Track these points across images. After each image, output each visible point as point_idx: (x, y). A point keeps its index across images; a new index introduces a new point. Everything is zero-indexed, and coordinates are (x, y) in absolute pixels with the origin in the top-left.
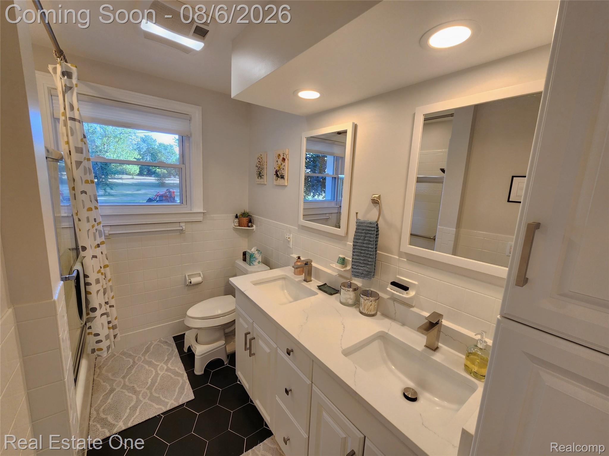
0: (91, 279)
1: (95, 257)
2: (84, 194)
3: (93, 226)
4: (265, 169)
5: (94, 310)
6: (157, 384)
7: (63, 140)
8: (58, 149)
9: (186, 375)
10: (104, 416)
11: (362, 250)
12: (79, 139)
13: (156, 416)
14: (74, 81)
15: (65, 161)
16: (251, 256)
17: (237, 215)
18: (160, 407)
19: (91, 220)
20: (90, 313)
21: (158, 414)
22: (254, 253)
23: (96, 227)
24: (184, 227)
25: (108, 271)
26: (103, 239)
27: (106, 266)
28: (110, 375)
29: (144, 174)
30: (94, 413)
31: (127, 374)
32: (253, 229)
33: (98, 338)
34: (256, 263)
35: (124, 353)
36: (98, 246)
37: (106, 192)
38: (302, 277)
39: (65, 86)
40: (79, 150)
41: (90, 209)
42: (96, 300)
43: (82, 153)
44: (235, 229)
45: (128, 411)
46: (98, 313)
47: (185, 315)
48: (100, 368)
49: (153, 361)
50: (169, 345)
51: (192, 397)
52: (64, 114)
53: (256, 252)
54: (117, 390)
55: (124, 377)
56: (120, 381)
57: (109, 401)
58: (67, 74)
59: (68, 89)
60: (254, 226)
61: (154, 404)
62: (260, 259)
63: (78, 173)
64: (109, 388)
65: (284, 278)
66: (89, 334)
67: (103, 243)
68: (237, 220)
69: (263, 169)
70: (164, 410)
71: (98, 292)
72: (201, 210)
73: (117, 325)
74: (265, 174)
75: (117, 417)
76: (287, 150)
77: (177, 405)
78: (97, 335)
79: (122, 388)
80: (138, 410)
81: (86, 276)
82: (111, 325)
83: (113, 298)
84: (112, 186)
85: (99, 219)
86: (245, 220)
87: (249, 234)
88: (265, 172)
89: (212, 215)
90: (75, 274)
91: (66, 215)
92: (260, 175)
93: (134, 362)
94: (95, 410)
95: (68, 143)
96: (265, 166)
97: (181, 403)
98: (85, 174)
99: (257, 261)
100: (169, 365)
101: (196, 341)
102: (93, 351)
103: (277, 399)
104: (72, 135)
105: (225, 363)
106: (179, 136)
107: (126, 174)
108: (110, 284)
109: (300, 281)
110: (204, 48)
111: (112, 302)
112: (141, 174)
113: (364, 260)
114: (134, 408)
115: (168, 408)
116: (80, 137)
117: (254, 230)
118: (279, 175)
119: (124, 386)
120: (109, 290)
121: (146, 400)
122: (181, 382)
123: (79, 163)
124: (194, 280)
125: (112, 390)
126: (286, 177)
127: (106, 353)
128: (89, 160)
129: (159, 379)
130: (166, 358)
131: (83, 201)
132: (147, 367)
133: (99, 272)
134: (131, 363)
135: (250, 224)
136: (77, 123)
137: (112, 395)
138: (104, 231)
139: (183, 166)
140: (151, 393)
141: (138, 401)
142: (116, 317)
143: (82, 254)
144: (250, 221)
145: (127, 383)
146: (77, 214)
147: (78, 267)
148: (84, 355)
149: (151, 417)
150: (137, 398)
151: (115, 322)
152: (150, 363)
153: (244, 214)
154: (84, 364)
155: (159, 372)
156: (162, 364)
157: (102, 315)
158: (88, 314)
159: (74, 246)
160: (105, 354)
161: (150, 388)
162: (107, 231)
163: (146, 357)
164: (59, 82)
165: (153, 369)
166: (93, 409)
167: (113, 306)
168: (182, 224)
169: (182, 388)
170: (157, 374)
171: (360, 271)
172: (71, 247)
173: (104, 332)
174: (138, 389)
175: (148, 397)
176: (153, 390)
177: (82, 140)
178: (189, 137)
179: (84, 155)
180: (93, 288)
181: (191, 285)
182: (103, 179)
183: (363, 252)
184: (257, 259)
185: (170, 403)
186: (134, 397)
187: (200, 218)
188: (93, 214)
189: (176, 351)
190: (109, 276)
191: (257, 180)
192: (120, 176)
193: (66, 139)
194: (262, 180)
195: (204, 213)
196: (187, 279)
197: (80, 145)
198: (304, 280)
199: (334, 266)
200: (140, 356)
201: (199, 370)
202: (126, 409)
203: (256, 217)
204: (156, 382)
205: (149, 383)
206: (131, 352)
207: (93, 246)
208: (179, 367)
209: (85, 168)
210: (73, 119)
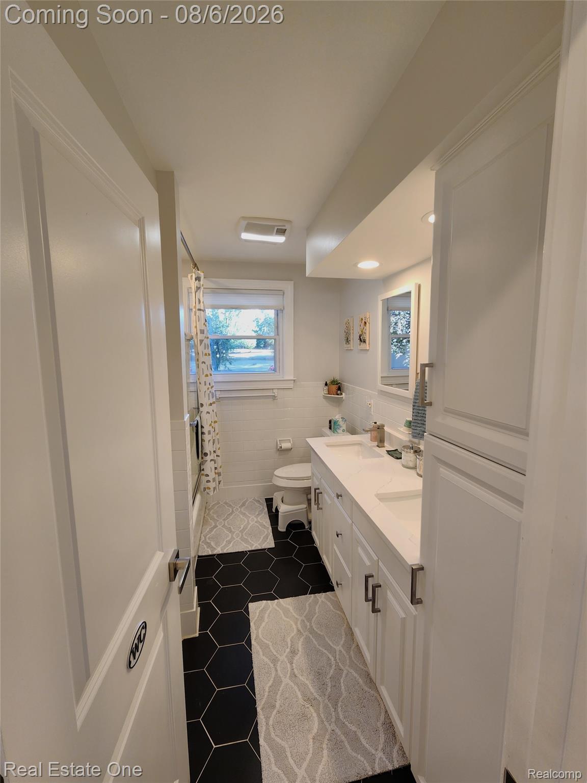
0: (205, 430)
1: (208, 413)
2: (203, 364)
3: (208, 389)
4: (352, 334)
5: (206, 454)
6: (247, 530)
7: (193, 325)
8: (191, 333)
9: (270, 528)
10: (209, 542)
11: (420, 410)
12: (203, 323)
13: (243, 551)
14: (202, 282)
15: (194, 341)
16: (336, 422)
17: (326, 382)
18: (248, 546)
19: (208, 384)
20: (204, 457)
21: (245, 550)
22: (338, 421)
23: (210, 389)
24: (276, 393)
25: (216, 425)
26: (214, 400)
27: (215, 422)
28: (215, 516)
29: (261, 347)
30: (203, 538)
31: (227, 518)
32: (342, 397)
33: (208, 478)
34: (340, 431)
35: (226, 503)
36: (211, 404)
37: (226, 367)
38: (376, 443)
39: (197, 287)
40: (202, 332)
41: (207, 376)
42: (208, 447)
43: (204, 333)
44: (325, 397)
45: (225, 542)
46: (209, 458)
47: (273, 475)
48: (209, 509)
49: (247, 513)
50: (261, 504)
51: (273, 545)
52: (195, 307)
53: (341, 419)
54: (219, 527)
55: (224, 520)
56: (221, 522)
57: (213, 533)
58: (198, 279)
59: (198, 288)
60: (343, 394)
61: (243, 543)
62: (344, 427)
63: (201, 348)
64: (214, 524)
65: (360, 444)
66: (203, 475)
67: (214, 403)
68: (326, 388)
69: (350, 334)
70: (250, 549)
71: (209, 441)
72: (292, 378)
73: (222, 473)
74: (352, 339)
75: (217, 544)
76: (368, 314)
77: (260, 548)
78: (207, 475)
79: (222, 527)
80: (232, 544)
81: (202, 427)
82: (216, 471)
83: (219, 449)
84: (231, 361)
85: (213, 384)
86: (334, 387)
87: (339, 402)
88: (352, 337)
89: (302, 383)
90: (196, 422)
91: (193, 381)
92: (348, 341)
93: (233, 511)
94: (204, 536)
95: (196, 327)
96: (352, 330)
97: (263, 548)
98: (205, 349)
99: (342, 429)
100: (259, 519)
101: (282, 502)
102: (205, 489)
103: (335, 547)
104: (199, 321)
105: (306, 527)
106: (275, 310)
107: (245, 348)
108: (218, 437)
109: (374, 446)
110: (286, 240)
111: (218, 453)
112: (258, 346)
113: (421, 420)
114: (229, 542)
115: (253, 549)
116: (203, 321)
117: (344, 398)
118: (362, 340)
119: (224, 526)
120: (216, 441)
121: (238, 539)
122: (266, 533)
123: (201, 341)
124: (285, 445)
125: (216, 526)
126: (367, 342)
127: (212, 492)
128: (208, 338)
129: (249, 527)
130: (257, 513)
131: (203, 369)
132: (241, 516)
133: (210, 425)
134: (231, 512)
135: (339, 392)
136: (202, 312)
137: (215, 529)
138: (216, 395)
139: (277, 337)
140: (242, 535)
141: (232, 538)
142: (221, 466)
143: (201, 409)
144: (339, 389)
145: (226, 524)
146: (199, 379)
147: (198, 418)
148: (199, 492)
149: (240, 551)
150: (232, 536)
151: (219, 470)
152: (244, 514)
153: (334, 382)
154: (198, 497)
155: (250, 522)
156: (253, 517)
157: (211, 460)
158: (202, 458)
159: (197, 407)
160: (212, 494)
161: (242, 532)
162: (218, 395)
163: (242, 510)
164: (193, 284)
165: (245, 519)
166: (202, 535)
167: (219, 456)
168: (274, 391)
169: (267, 537)
170: (248, 523)
171: (418, 431)
172: (194, 407)
173: (212, 475)
174: (233, 530)
175: (239, 537)
176: (244, 534)
177: (204, 324)
178: (282, 311)
179: (205, 335)
180: (207, 437)
181: (281, 451)
182: (224, 354)
183: (420, 412)
184: (341, 427)
185: (255, 545)
186: (230, 534)
187: (291, 385)
188: (208, 380)
189: (266, 509)
190: (217, 431)
191: (346, 346)
192: (239, 350)
193: (195, 325)
194: (349, 346)
195: (294, 380)
196: (278, 443)
197: (203, 327)
198: (377, 446)
199: (402, 429)
200: (238, 507)
201: (282, 528)
202: (224, 541)
203: (345, 385)
204: (246, 528)
205: (242, 528)
206: (231, 504)
207: (208, 405)
208: (267, 522)
209: (205, 344)
210: (200, 310)
